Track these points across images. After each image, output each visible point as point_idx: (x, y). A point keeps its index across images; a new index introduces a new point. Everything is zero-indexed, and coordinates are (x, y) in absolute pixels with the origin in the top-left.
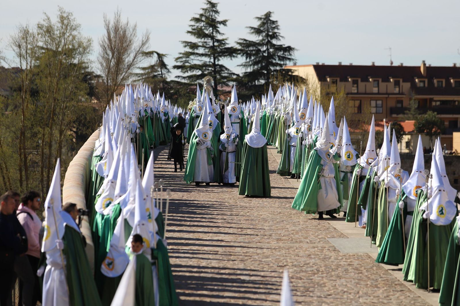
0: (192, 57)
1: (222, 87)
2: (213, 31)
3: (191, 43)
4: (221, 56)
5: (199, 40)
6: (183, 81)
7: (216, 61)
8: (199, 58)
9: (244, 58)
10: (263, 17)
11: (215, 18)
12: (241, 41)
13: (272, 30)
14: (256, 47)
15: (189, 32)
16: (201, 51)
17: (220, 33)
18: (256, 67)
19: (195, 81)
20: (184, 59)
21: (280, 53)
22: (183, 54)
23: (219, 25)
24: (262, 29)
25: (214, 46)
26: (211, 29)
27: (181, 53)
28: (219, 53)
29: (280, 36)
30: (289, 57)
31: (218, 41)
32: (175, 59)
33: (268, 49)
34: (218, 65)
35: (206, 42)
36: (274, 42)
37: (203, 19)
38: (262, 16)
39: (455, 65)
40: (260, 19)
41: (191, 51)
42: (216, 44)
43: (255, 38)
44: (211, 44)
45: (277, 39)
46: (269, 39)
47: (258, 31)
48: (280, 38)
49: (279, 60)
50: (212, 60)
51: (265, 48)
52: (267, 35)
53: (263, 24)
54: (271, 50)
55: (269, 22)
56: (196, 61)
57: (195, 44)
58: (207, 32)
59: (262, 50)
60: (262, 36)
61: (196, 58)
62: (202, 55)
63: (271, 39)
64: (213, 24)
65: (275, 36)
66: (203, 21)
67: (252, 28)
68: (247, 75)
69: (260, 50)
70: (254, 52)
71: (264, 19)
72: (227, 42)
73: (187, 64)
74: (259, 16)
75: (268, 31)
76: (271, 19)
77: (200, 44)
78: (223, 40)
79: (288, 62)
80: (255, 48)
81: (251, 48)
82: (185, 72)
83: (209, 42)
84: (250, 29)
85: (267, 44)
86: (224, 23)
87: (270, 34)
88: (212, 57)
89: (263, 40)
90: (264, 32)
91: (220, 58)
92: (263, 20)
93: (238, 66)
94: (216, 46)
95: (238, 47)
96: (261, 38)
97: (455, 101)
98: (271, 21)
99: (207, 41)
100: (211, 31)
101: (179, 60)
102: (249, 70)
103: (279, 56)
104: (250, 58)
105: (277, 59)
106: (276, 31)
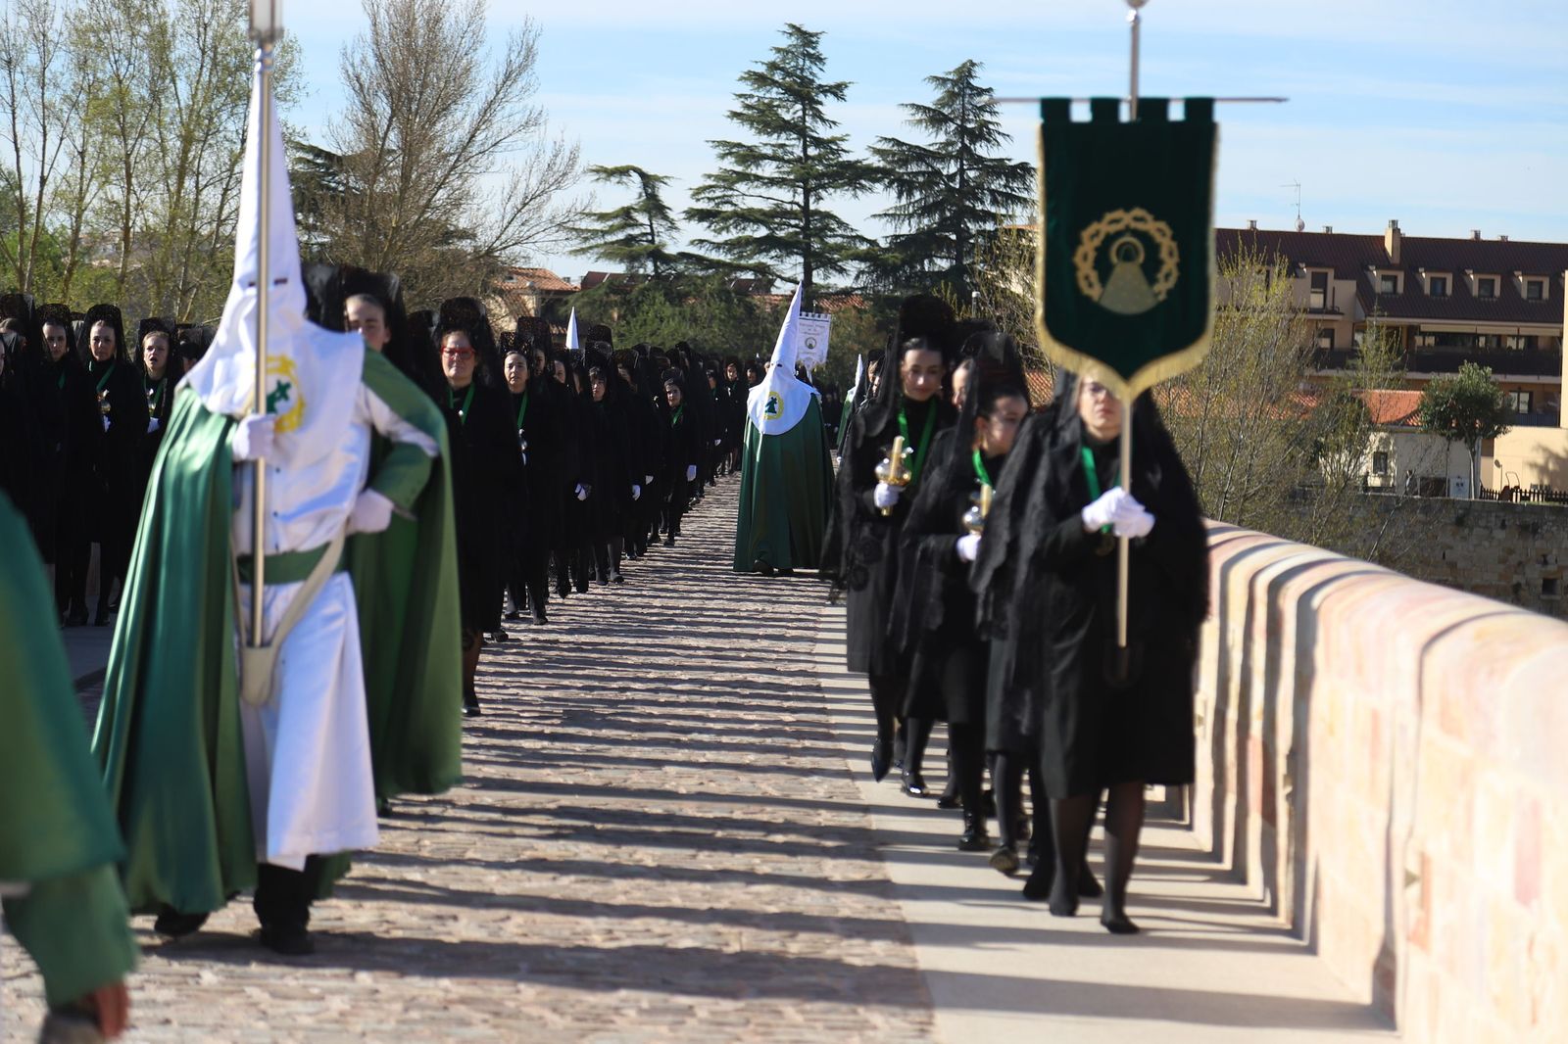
0: (741, 187)
1: (826, 277)
2: (804, 114)
3: (739, 145)
4: (824, 187)
5: (764, 138)
6: (714, 255)
7: (812, 200)
8: (763, 191)
9: (893, 193)
10: (951, 77)
11: (811, 77)
12: (886, 146)
13: (975, 115)
14: (928, 165)
15: (735, 115)
16: (769, 169)
17: (823, 120)
18: (926, 221)
19: (750, 257)
20: (718, 193)
21: (998, 184)
22: (717, 178)
23: (821, 97)
24: (946, 111)
25: (807, 157)
26: (799, 106)
27: (709, 176)
28: (820, 176)
29: (999, 133)
30: (1025, 195)
31: (818, 142)
32: (691, 192)
33: (961, 171)
34: (817, 212)
35: (782, 146)
36: (982, 150)
37: (778, 77)
38: (950, 73)
39: (1477, 234)
40: (944, 81)
41: (739, 169)
42: (812, 151)
43: (926, 138)
44: (798, 152)
45: (989, 141)
46: (967, 142)
47: (935, 118)
48: (999, 138)
49: (994, 202)
50: (800, 199)
51: (953, 168)
52: (962, 131)
53: (952, 96)
54: (972, 174)
55: (968, 91)
56: (751, 198)
57: (750, 148)
58: (787, 117)
59: (945, 172)
60: (946, 133)
61: (752, 192)
62: (772, 182)
63: (973, 142)
64: (804, 92)
65: (983, 133)
66: (775, 83)
67: (918, 108)
68: (900, 243)
69: (938, 173)
70: (921, 179)
71: (954, 83)
72: (844, 145)
73: (727, 208)
74: (941, 75)
75: (964, 120)
76: (974, 82)
77: (768, 151)
78: (833, 141)
79: (1018, 209)
80: (923, 168)
81: (914, 168)
82: (719, 232)
83: (793, 146)
84: (913, 111)
85: (959, 157)
86: (837, 90)
87: (970, 126)
88: (800, 190)
89: (948, 143)
90: (952, 120)
91: (823, 193)
92: (949, 85)
93: (874, 216)
94: (813, 158)
95: (876, 161)
96: (942, 138)
97: (1476, 336)
98: (973, 88)
99: (787, 143)
100: (800, 113)
101: (703, 196)
102: (906, 229)
103: (992, 192)
104: (910, 194)
105: (988, 199)
106: (987, 117)
